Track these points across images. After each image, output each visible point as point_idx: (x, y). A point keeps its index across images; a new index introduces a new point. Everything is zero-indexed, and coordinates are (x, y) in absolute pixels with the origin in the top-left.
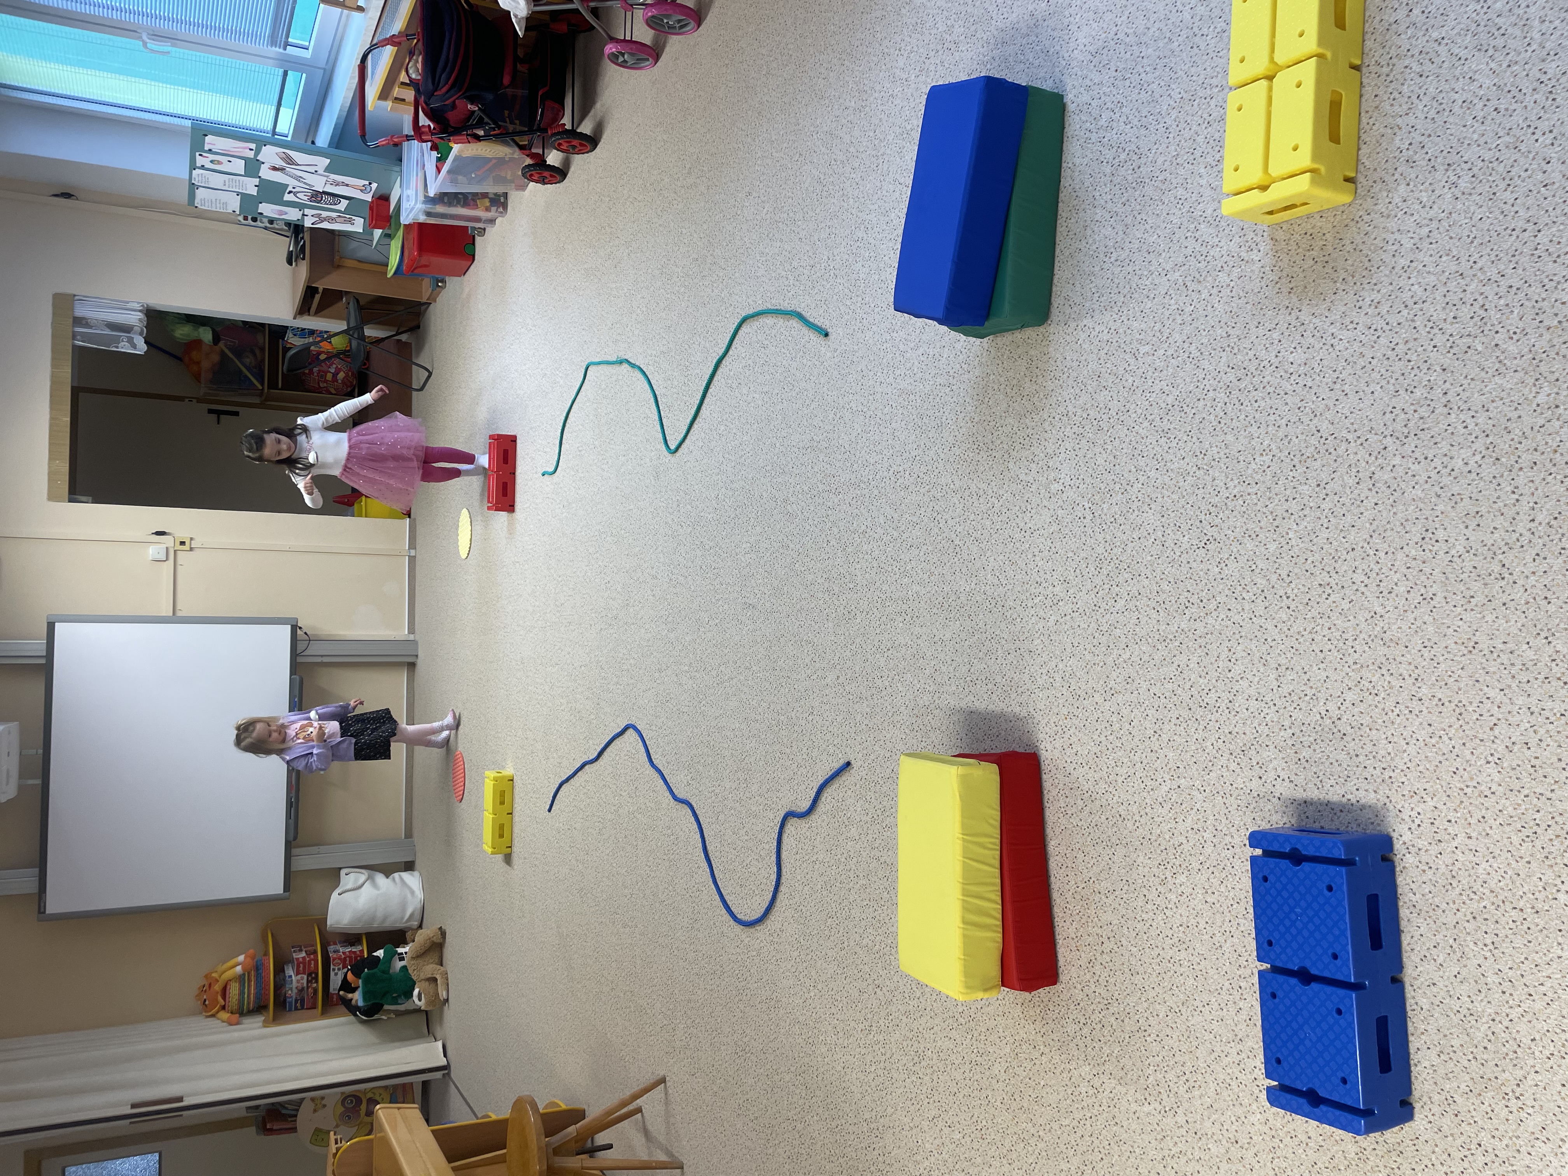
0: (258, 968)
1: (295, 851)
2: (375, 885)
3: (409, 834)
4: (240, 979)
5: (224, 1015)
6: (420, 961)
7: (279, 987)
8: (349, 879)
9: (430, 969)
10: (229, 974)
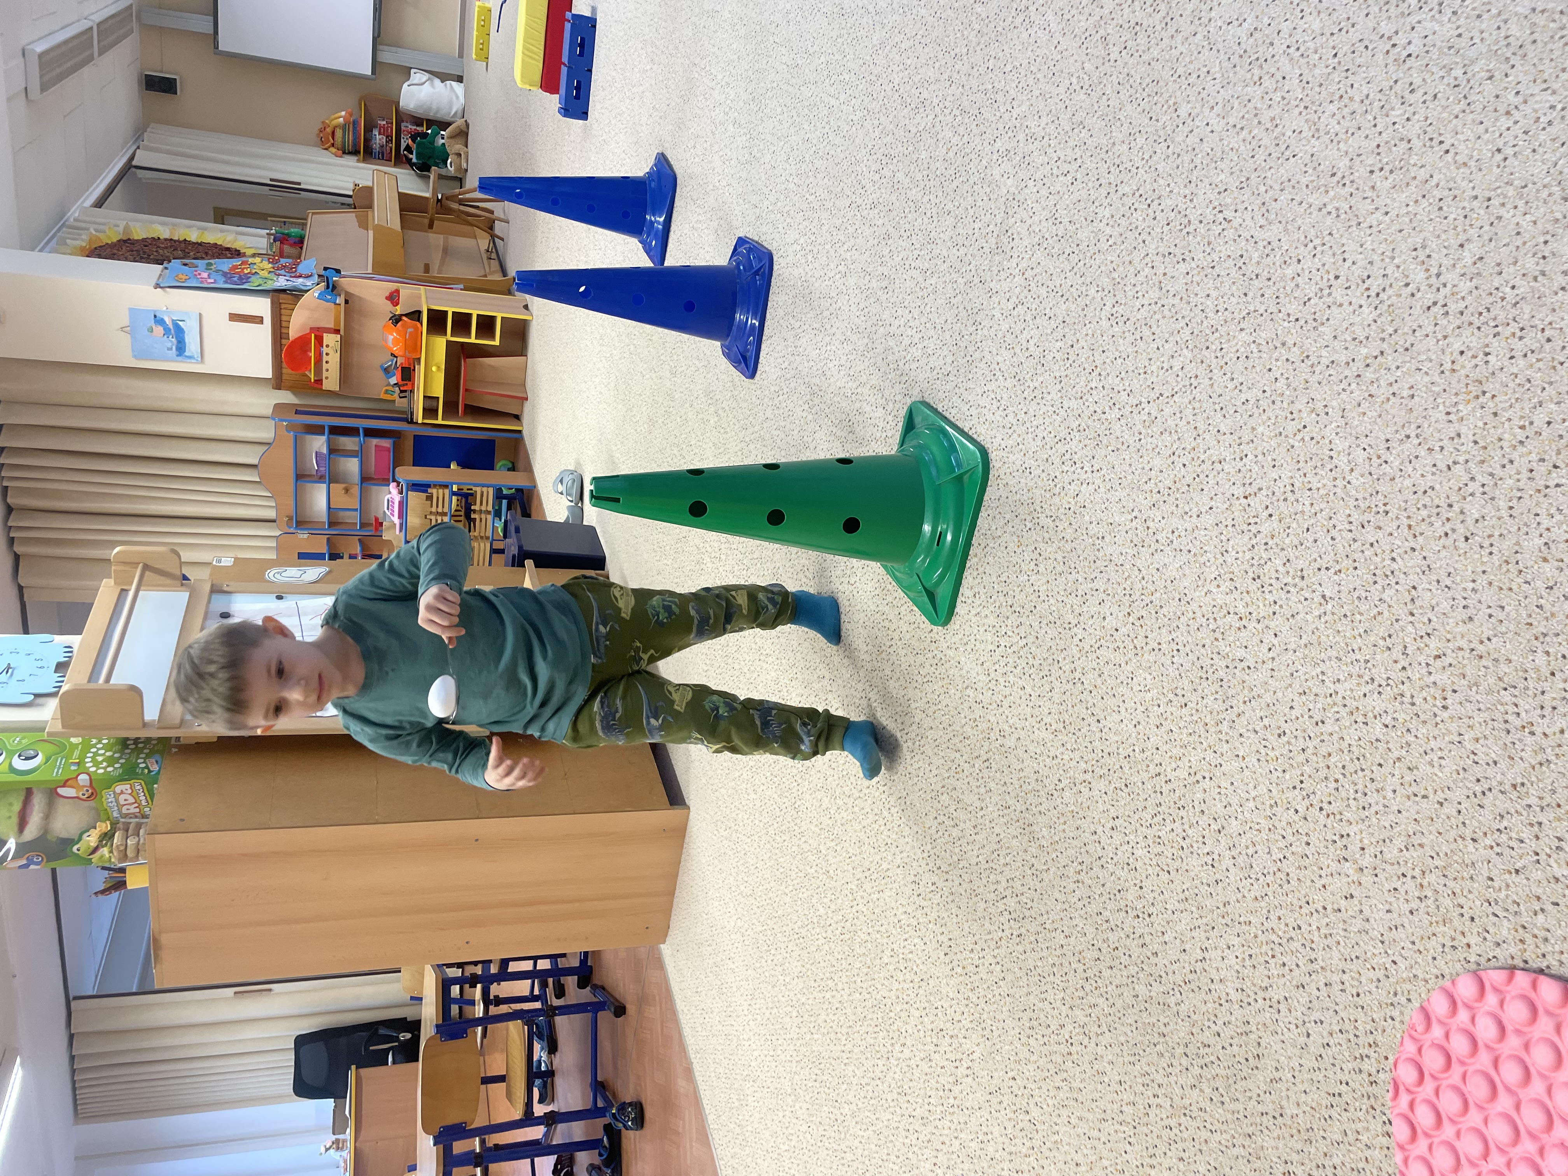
0: (355, 123)
1: (380, 47)
2: (432, 85)
3: (461, 55)
4: (344, 127)
5: (333, 150)
6: (452, 141)
7: (367, 141)
8: (417, 77)
9: (458, 147)
10: (335, 122)
